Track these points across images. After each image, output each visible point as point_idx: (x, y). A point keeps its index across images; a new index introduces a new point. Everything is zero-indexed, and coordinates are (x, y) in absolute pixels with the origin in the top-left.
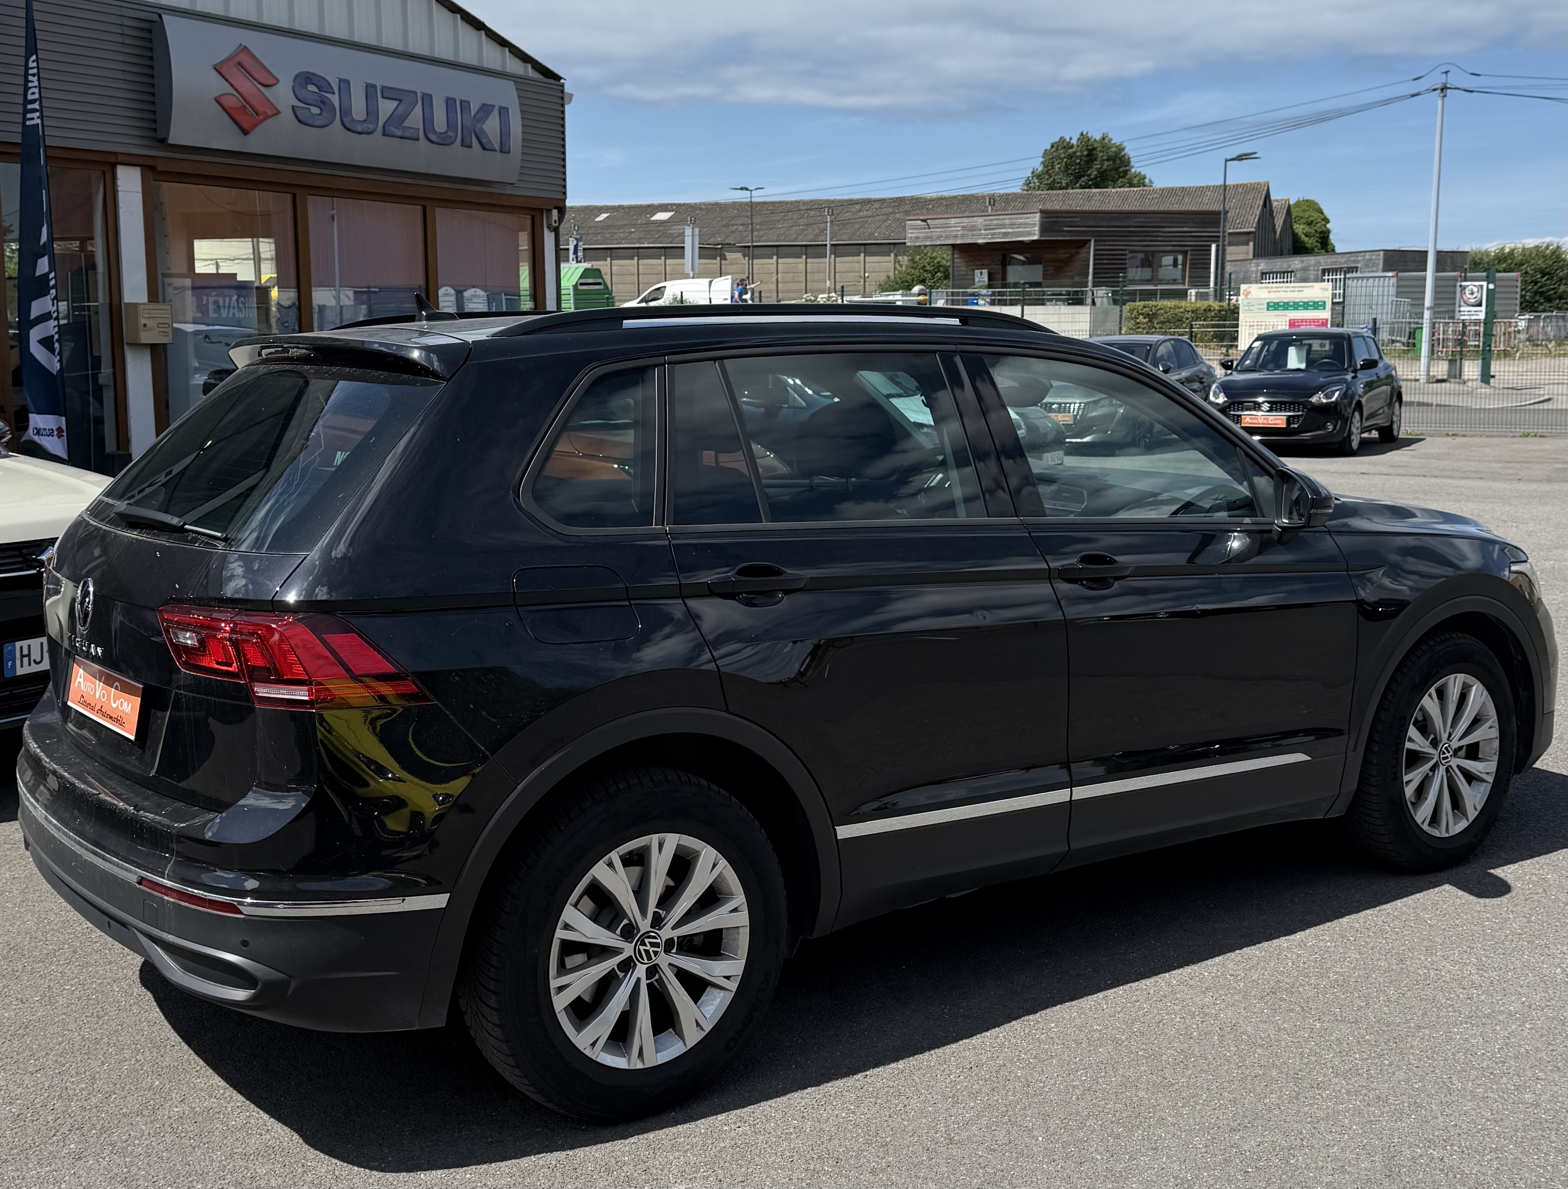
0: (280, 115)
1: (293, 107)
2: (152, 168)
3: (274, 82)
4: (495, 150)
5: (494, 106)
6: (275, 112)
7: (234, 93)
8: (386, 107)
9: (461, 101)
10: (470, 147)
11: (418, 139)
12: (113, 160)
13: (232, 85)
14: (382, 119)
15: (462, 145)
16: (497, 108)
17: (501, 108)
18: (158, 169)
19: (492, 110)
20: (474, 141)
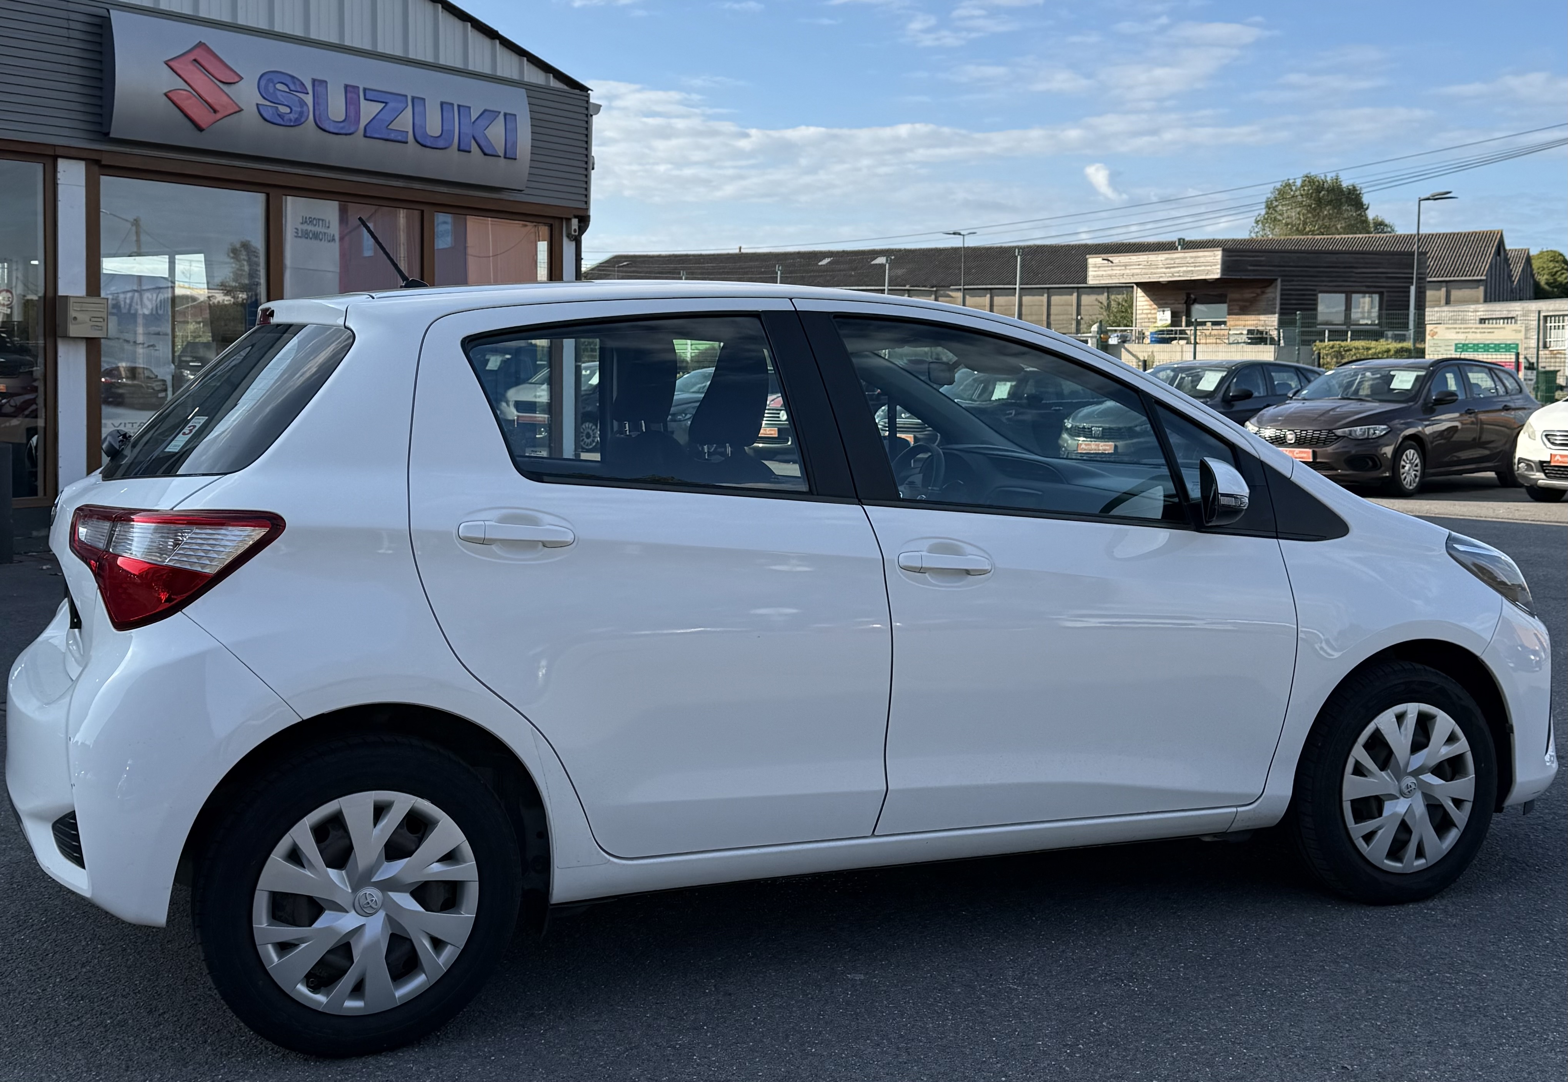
0: (242, 112)
1: (257, 105)
2: (97, 162)
3: (237, 79)
4: (500, 157)
5: (500, 113)
6: (237, 109)
7: (189, 89)
8: (369, 110)
9: (459, 106)
10: (470, 152)
11: (406, 143)
12: (51, 153)
13: (186, 82)
14: (363, 123)
15: (459, 150)
16: (502, 114)
17: (505, 115)
18: (103, 163)
19: (497, 116)
20: (474, 147)
